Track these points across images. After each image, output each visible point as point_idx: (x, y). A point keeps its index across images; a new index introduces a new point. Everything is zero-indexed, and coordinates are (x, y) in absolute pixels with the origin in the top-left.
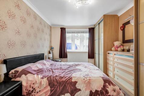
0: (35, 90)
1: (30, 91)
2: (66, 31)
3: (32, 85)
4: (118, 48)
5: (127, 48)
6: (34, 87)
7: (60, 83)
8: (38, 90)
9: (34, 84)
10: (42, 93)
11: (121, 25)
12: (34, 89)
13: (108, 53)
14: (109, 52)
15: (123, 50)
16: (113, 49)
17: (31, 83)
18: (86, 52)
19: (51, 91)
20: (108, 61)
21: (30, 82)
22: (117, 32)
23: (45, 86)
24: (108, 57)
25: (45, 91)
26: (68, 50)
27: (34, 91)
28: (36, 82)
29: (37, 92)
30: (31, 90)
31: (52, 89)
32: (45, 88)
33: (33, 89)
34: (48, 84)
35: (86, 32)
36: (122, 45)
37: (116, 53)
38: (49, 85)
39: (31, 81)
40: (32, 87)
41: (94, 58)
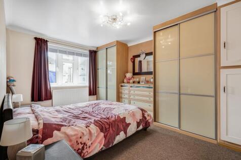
0: (86, 145)
1: (79, 149)
2: (49, 47)
3: (80, 141)
4: (130, 80)
5: (138, 80)
6: (83, 143)
7: (111, 124)
8: (89, 143)
9: (81, 137)
10: (96, 144)
11: (131, 56)
12: (85, 143)
13: (122, 86)
14: (123, 84)
15: (134, 82)
16: (125, 81)
17: (77, 138)
18: (85, 87)
19: (105, 137)
20: (120, 95)
21: (74, 137)
22: (127, 63)
23: (96, 135)
24: (121, 90)
25: (98, 140)
26: (52, 85)
27: (85, 147)
28: (83, 133)
29: (89, 147)
30: (81, 148)
31: (106, 134)
32: (97, 137)
33: (82, 145)
34: (99, 130)
35: (85, 56)
36: (132, 77)
37: (132, 85)
38: (101, 131)
39: (75, 135)
40: (81, 143)
41: (96, 94)
